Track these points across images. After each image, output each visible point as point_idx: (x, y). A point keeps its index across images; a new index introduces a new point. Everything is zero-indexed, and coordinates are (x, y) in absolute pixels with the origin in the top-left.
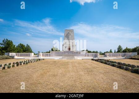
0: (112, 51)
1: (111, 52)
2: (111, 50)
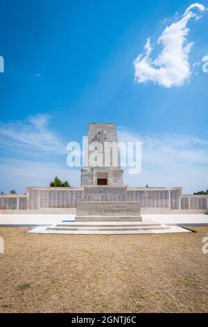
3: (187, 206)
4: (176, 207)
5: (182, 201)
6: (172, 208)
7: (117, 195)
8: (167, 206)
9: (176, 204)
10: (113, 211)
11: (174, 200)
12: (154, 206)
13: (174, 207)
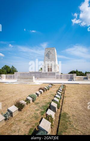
3: (62, 78)
5: (60, 76)
6: (57, 78)
12: (50, 78)
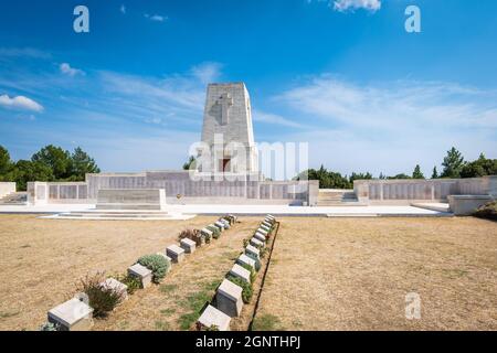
0: (421, 171)
1: (417, 175)
2: (418, 168)
3: (267, 196)
4: (253, 196)
5: (261, 188)
6: (248, 197)
7: (183, 181)
8: (241, 195)
9: (253, 192)
10: (133, 199)
11: (251, 188)
12: (225, 195)
13: (252, 196)
